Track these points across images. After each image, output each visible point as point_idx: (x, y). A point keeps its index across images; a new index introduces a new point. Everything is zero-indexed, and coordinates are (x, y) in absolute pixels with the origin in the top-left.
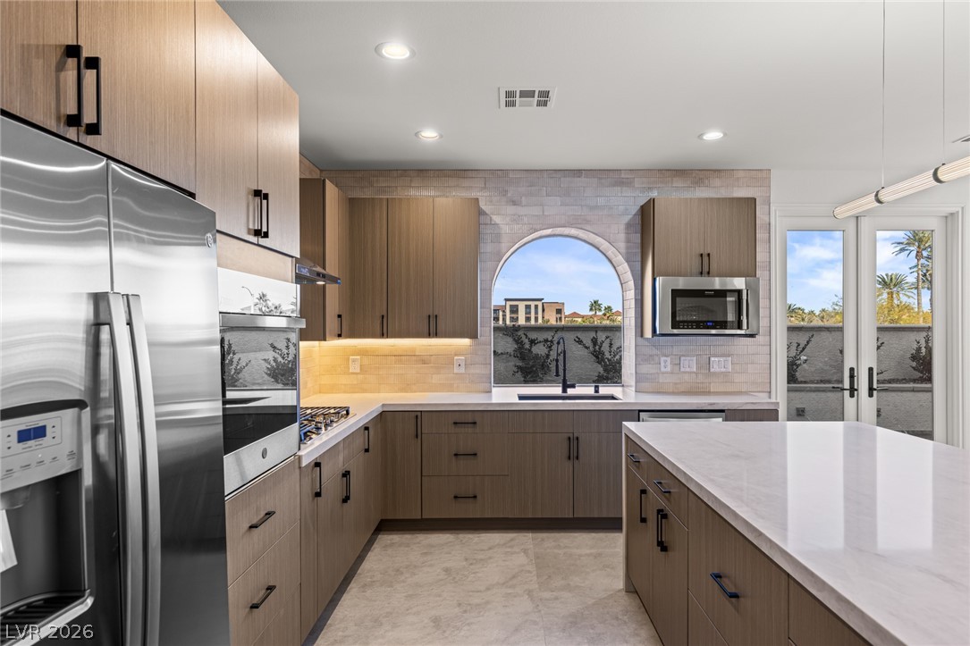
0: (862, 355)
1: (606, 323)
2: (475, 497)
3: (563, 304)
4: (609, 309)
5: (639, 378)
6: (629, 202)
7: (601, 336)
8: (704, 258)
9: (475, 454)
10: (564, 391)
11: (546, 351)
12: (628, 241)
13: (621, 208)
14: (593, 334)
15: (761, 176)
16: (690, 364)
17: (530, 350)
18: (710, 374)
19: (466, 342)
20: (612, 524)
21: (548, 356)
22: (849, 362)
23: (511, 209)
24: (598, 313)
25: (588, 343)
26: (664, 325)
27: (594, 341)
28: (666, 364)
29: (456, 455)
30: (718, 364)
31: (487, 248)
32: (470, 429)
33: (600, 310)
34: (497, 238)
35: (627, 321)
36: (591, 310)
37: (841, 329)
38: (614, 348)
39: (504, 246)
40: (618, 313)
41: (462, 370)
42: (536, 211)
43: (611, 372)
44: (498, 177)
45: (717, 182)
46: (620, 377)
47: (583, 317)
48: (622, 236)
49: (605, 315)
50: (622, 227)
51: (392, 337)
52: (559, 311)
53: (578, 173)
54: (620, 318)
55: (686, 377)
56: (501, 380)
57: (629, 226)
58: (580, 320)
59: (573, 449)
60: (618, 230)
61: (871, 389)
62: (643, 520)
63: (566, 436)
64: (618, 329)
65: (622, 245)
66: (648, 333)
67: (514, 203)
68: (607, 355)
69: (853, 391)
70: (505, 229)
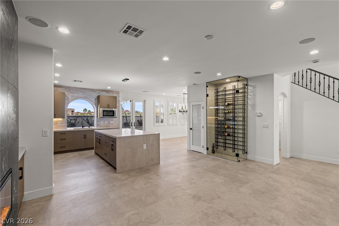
0: (133, 120)
1: (89, 115)
2: (65, 147)
3: (74, 109)
4: (89, 111)
5: (97, 125)
6: (96, 95)
7: (89, 118)
8: (108, 105)
9: (65, 139)
10: (83, 128)
11: (75, 122)
12: (95, 101)
13: (94, 96)
14: (87, 118)
15: (118, 93)
16: (106, 122)
17: (70, 122)
18: (110, 124)
19: (61, 119)
20: (92, 148)
21: (75, 123)
22: (131, 121)
23: (71, 94)
24: (86, 112)
25: (86, 120)
26: (101, 116)
27: (87, 119)
28: (102, 122)
29: (61, 140)
30: (111, 122)
31: (66, 101)
32: (64, 135)
33: (87, 111)
34: (68, 99)
35: (95, 115)
36: (84, 111)
37: (130, 116)
38: (92, 121)
39: (70, 101)
40: (92, 112)
41: (60, 125)
42: (77, 95)
43: (92, 125)
44: (69, 88)
45: (111, 93)
46: (94, 125)
47: (81, 113)
48: (94, 101)
49: (88, 113)
50: (94, 99)
51: (56, 118)
52: (73, 111)
53: (85, 89)
54: (93, 114)
55: (106, 124)
56: (68, 127)
57: (95, 99)
58: (80, 114)
59: (85, 137)
60: (93, 100)
61: (134, 125)
62: (97, 142)
63: (83, 135)
64: (93, 117)
65: (94, 102)
66: (99, 117)
67: (72, 93)
68: (90, 122)
69: (132, 125)
70: (70, 98)
